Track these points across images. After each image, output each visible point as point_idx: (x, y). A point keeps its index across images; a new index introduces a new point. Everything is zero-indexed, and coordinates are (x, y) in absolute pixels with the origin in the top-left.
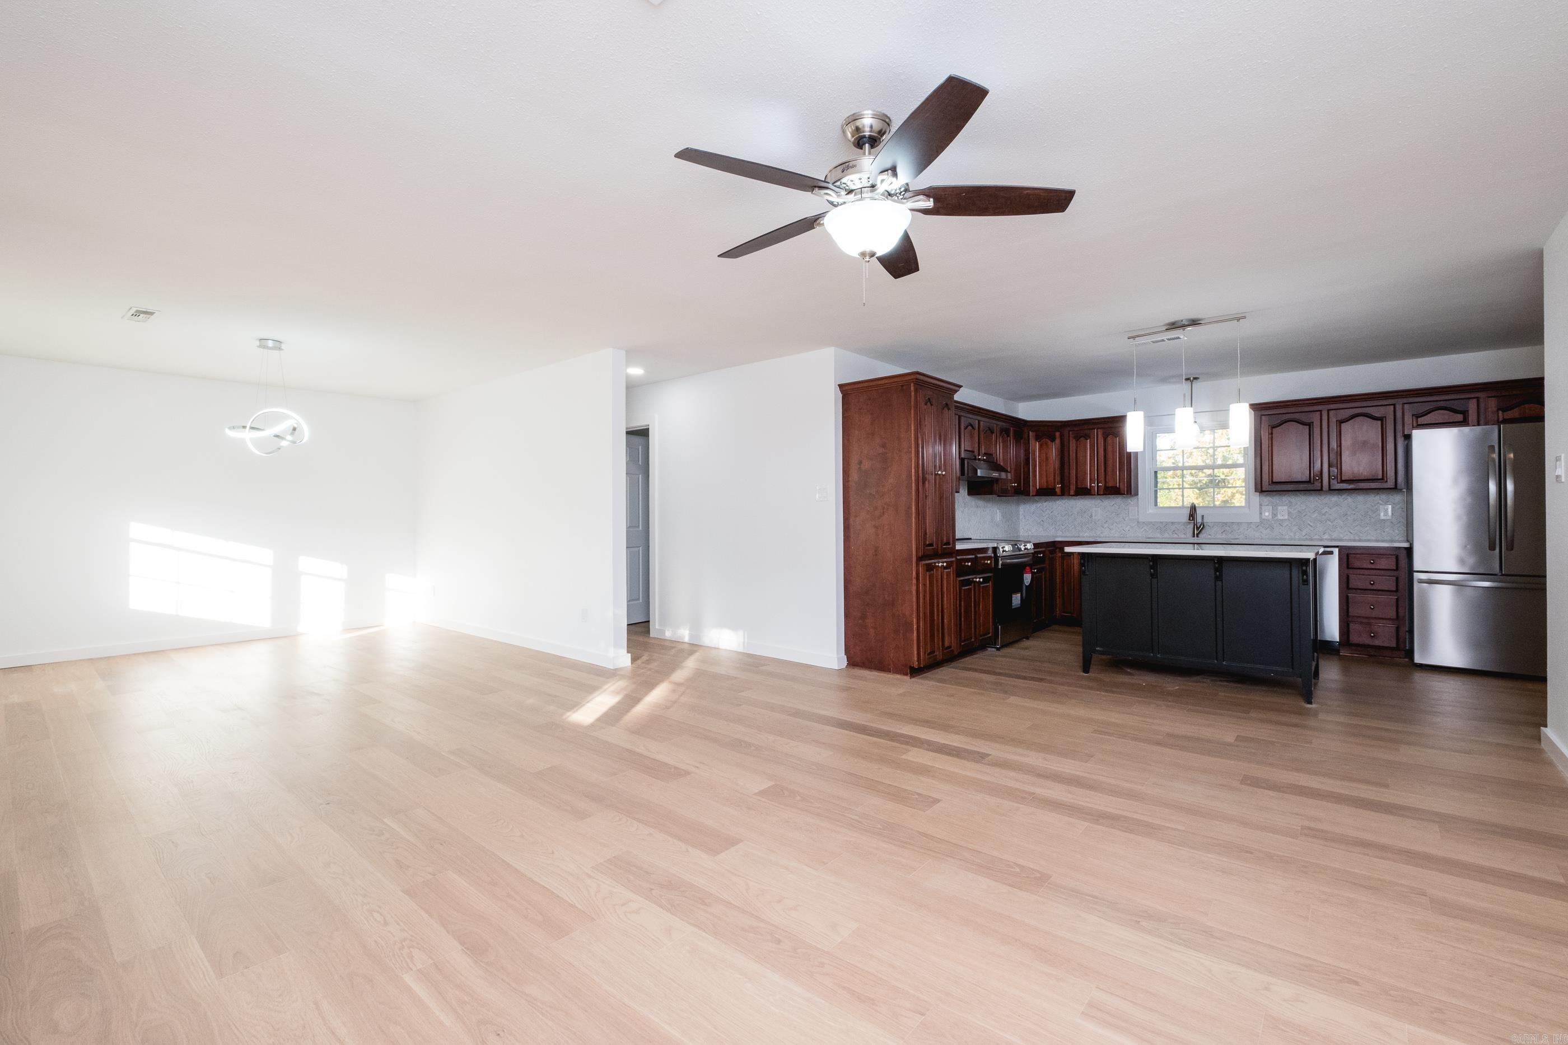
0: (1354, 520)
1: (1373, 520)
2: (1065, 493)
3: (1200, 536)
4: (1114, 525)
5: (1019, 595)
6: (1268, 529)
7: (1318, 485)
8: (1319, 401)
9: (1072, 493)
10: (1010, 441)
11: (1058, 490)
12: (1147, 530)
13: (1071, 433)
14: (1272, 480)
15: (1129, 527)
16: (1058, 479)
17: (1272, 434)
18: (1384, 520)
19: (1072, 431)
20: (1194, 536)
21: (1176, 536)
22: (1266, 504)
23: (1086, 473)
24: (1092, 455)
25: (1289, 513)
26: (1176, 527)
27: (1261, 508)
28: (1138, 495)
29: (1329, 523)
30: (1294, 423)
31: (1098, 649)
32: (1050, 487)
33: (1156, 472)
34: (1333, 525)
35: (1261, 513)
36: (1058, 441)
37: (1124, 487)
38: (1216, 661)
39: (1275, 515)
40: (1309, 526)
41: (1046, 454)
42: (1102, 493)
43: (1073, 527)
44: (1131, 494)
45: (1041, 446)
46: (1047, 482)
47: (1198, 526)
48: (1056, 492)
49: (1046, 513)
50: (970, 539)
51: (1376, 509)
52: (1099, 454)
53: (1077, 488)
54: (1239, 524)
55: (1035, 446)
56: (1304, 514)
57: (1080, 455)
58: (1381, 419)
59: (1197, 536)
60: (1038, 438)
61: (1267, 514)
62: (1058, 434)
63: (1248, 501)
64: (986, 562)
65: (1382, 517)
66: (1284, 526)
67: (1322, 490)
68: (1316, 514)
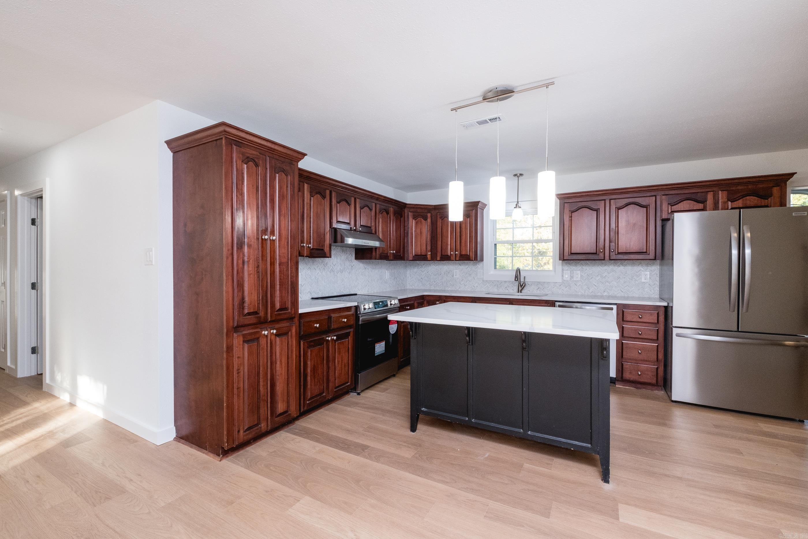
0: (625, 282)
1: (637, 282)
2: (434, 258)
3: (523, 291)
4: (467, 282)
5: (383, 344)
6: (567, 287)
7: (602, 255)
8: (604, 192)
9: (438, 258)
10: (390, 218)
11: (429, 257)
12: (489, 286)
13: (438, 214)
14: (571, 252)
15: (477, 284)
16: (429, 248)
17: (571, 217)
18: (644, 282)
19: (438, 213)
20: (518, 292)
21: (507, 291)
22: (566, 269)
23: (447, 244)
24: (452, 230)
25: (581, 276)
26: (507, 285)
27: (563, 272)
28: (483, 261)
29: (607, 284)
30: (587, 209)
31: (423, 409)
32: (423, 254)
33: (495, 245)
34: (610, 286)
35: (563, 276)
36: (429, 220)
37: (472, 255)
38: (522, 430)
39: (572, 277)
40: (594, 286)
41: (421, 230)
42: (458, 259)
43: (441, 283)
44: (477, 260)
45: (416, 223)
46: (421, 250)
47: (522, 285)
48: (427, 258)
49: (424, 272)
51: (639, 274)
52: (457, 230)
53: (442, 255)
54: (548, 283)
55: (412, 223)
56: (591, 277)
57: (444, 231)
58: (646, 207)
59: (521, 292)
60: (415, 218)
61: (567, 276)
62: (429, 215)
63: (554, 266)
64: (343, 320)
65: (643, 280)
66: (578, 285)
67: (604, 260)
68: (599, 277)
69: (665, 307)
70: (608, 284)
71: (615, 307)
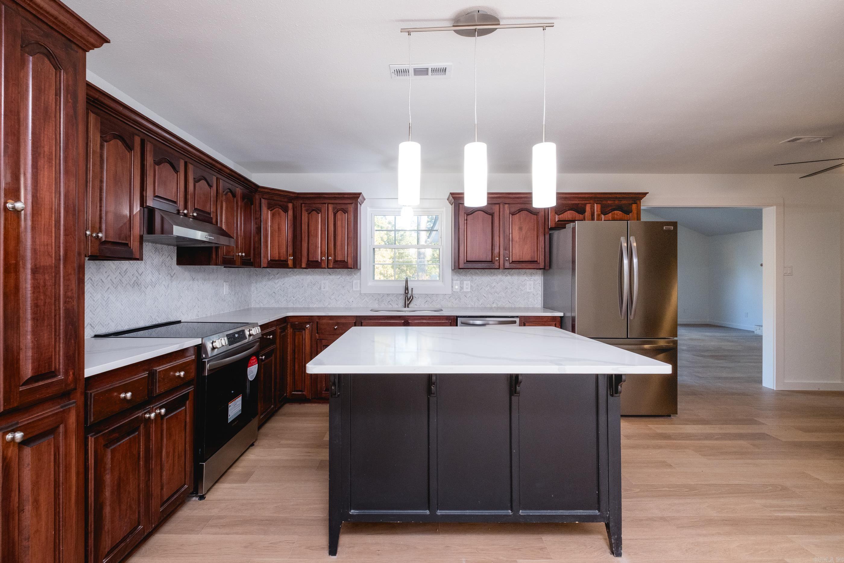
1: (522, 292)
2: (297, 265)
3: (410, 306)
4: (340, 297)
5: (239, 401)
6: (457, 300)
7: (497, 264)
8: (499, 195)
9: (304, 265)
10: (237, 203)
11: (290, 263)
12: (367, 300)
13: (303, 205)
14: (467, 260)
15: (353, 298)
16: (290, 251)
17: (467, 220)
18: (529, 292)
19: (303, 203)
20: (405, 307)
21: (390, 306)
22: (456, 279)
23: (316, 247)
24: (323, 228)
25: (471, 286)
26: (390, 299)
27: (452, 283)
28: (361, 269)
31: (352, 512)
32: (282, 259)
33: (374, 249)
34: (499, 296)
35: (452, 287)
36: (290, 212)
37: (350, 262)
38: (510, 511)
39: (462, 288)
40: (484, 298)
41: (279, 225)
42: (331, 267)
43: (304, 298)
44: (357, 268)
45: (273, 215)
46: (279, 253)
47: (409, 298)
48: (288, 264)
49: (278, 285)
50: (179, 322)
51: (524, 284)
52: (329, 228)
53: (308, 260)
54: (437, 295)
55: (267, 215)
57: (312, 228)
58: (538, 215)
59: (408, 307)
60: (270, 207)
61: (457, 287)
62: (290, 205)
63: (442, 275)
64: (177, 374)
65: (528, 290)
66: (468, 297)
67: (499, 269)
68: (489, 288)
69: (561, 317)
70: (497, 295)
71: (517, 320)
